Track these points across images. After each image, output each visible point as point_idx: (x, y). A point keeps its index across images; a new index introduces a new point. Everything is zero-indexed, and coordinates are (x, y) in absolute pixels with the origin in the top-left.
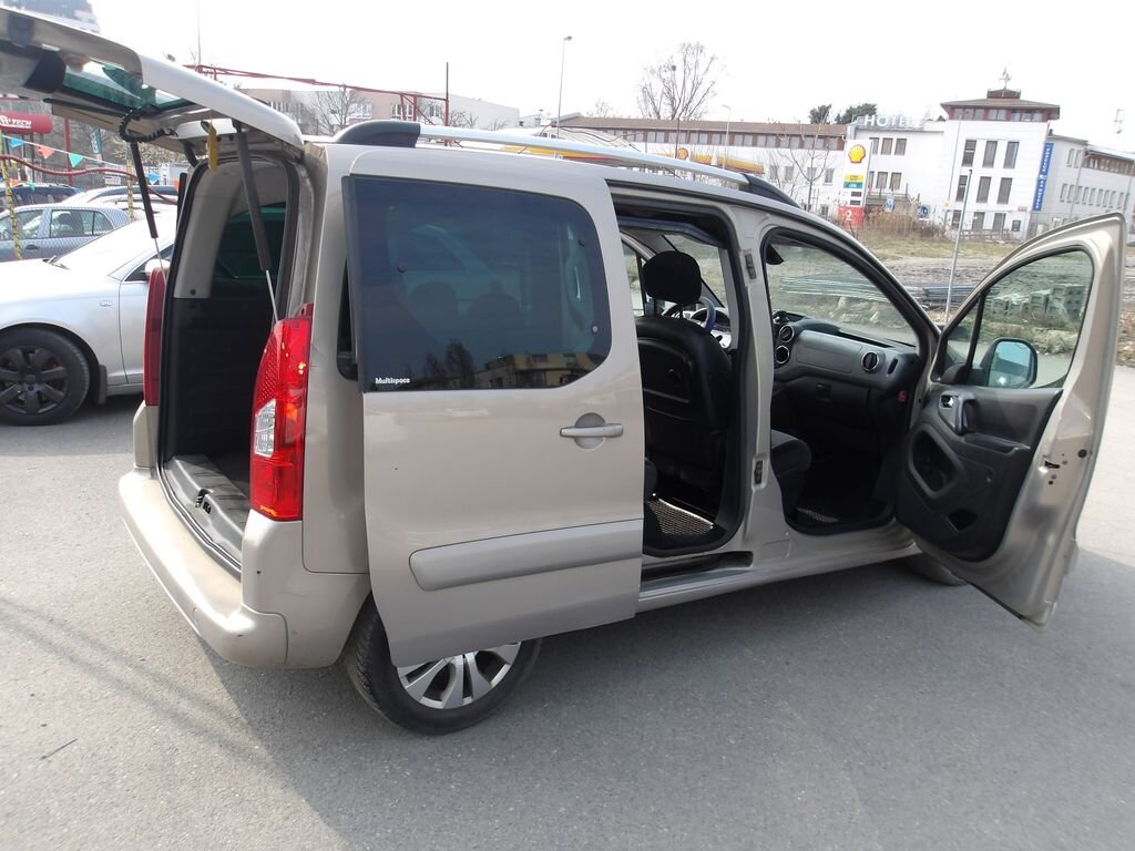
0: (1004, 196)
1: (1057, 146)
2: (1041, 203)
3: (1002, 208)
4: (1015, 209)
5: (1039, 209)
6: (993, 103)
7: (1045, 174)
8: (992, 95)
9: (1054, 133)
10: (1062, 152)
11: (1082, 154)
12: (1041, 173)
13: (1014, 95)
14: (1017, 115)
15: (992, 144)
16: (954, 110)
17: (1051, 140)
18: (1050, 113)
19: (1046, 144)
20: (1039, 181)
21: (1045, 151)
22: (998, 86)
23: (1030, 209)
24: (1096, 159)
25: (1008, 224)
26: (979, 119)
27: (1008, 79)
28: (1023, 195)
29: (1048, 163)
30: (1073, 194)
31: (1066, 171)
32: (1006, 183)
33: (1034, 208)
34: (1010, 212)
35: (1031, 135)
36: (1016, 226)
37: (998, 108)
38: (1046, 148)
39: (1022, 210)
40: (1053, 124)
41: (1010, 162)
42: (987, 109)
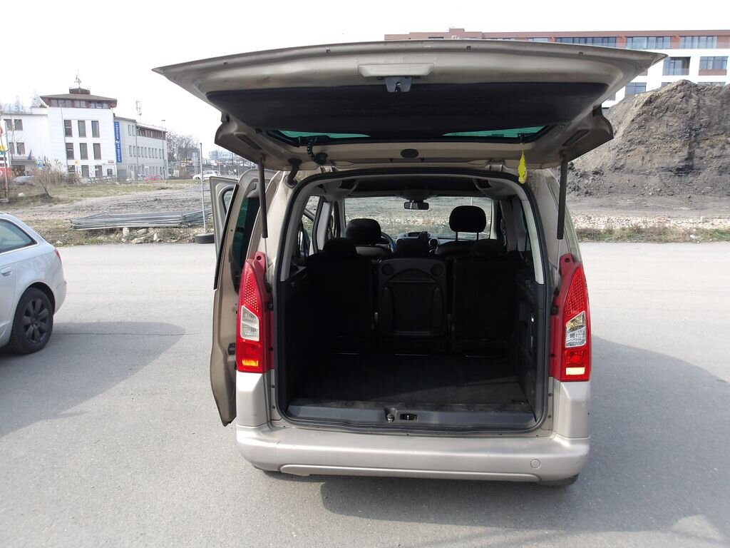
0: (97, 155)
1: (122, 124)
2: (121, 158)
3: (99, 162)
4: (107, 163)
5: (121, 161)
6: (73, 96)
7: (119, 140)
8: (72, 91)
9: (116, 115)
10: (124, 126)
11: (134, 128)
12: (116, 139)
13: (86, 92)
14: (93, 105)
15: (81, 123)
16: (50, 101)
17: (117, 121)
18: (111, 103)
19: (115, 122)
20: (116, 144)
21: (115, 127)
22: (76, 86)
23: (115, 161)
24: (143, 131)
25: (105, 173)
26: (69, 107)
27: (79, 82)
28: (109, 153)
29: (119, 133)
30: (136, 152)
31: (129, 139)
32: (97, 146)
33: (118, 161)
34: (104, 164)
35: (104, 116)
36: (110, 172)
37: (80, 100)
38: (115, 125)
39: (111, 162)
40: (114, 110)
41: (96, 133)
42: (73, 100)
